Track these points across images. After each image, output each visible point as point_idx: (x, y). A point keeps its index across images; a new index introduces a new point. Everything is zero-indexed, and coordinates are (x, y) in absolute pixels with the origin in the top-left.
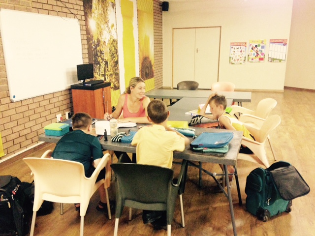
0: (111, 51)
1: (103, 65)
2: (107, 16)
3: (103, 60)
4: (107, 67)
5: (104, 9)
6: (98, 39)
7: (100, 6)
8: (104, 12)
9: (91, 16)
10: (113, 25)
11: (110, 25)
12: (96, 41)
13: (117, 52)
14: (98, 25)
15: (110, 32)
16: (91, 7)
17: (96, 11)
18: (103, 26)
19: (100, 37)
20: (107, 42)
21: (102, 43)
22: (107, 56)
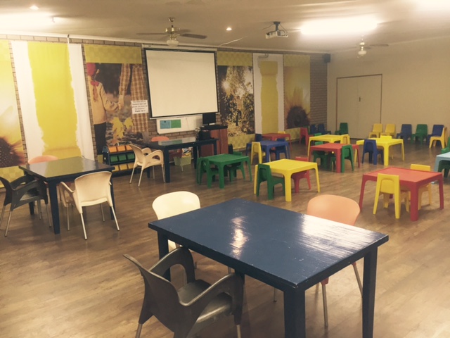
0: (245, 103)
1: (235, 114)
2: (243, 78)
3: (236, 110)
4: (241, 115)
5: (239, 73)
6: (231, 95)
7: (235, 71)
8: (239, 75)
9: (225, 79)
10: (250, 83)
11: (245, 84)
12: (229, 97)
13: (253, 103)
14: (232, 85)
15: (245, 89)
16: (226, 73)
17: (231, 76)
18: (237, 85)
19: (233, 93)
20: (241, 96)
21: (236, 98)
22: (240, 107)
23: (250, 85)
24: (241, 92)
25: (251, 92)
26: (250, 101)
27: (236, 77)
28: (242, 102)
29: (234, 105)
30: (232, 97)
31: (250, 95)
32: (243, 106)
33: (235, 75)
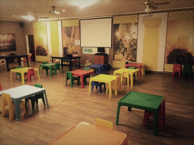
0: (130, 44)
7: (125, 26)
8: (127, 28)
9: (118, 31)
12: (119, 40)
13: (136, 44)
14: (122, 34)
16: (118, 28)
17: (121, 29)
18: (125, 34)
19: (122, 38)
21: (124, 41)
23: (135, 34)
24: (127, 38)
25: (136, 38)
26: (134, 43)
28: (128, 43)
31: (134, 39)
32: (128, 45)
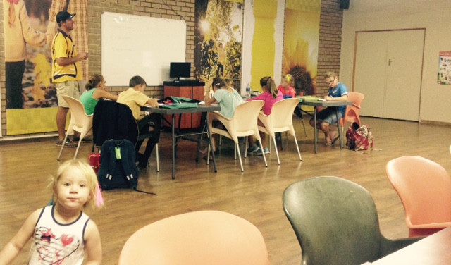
0: (230, 54)
1: (215, 68)
2: (228, 18)
5: (224, 10)
6: (211, 40)
7: (219, 7)
8: (224, 13)
9: (204, 17)
10: (238, 27)
11: (232, 26)
12: (208, 42)
13: (239, 56)
14: (213, 27)
15: (231, 34)
16: (206, 8)
17: (212, 13)
18: (220, 28)
19: (213, 39)
20: (224, 44)
21: (217, 45)
22: (222, 59)
23: (238, 30)
24: (224, 39)
25: (239, 40)
26: (237, 52)
27: (220, 16)
28: (226, 52)
29: (214, 55)
30: (212, 43)
31: (236, 43)
32: (226, 58)
33: (219, 13)
